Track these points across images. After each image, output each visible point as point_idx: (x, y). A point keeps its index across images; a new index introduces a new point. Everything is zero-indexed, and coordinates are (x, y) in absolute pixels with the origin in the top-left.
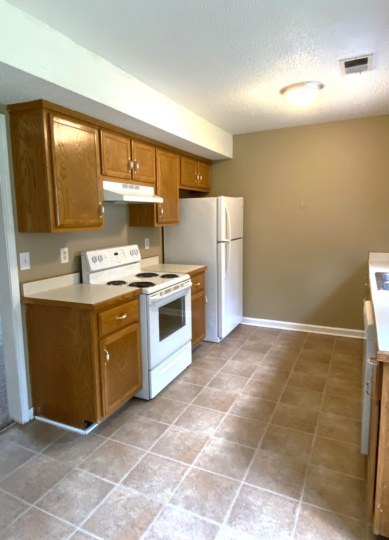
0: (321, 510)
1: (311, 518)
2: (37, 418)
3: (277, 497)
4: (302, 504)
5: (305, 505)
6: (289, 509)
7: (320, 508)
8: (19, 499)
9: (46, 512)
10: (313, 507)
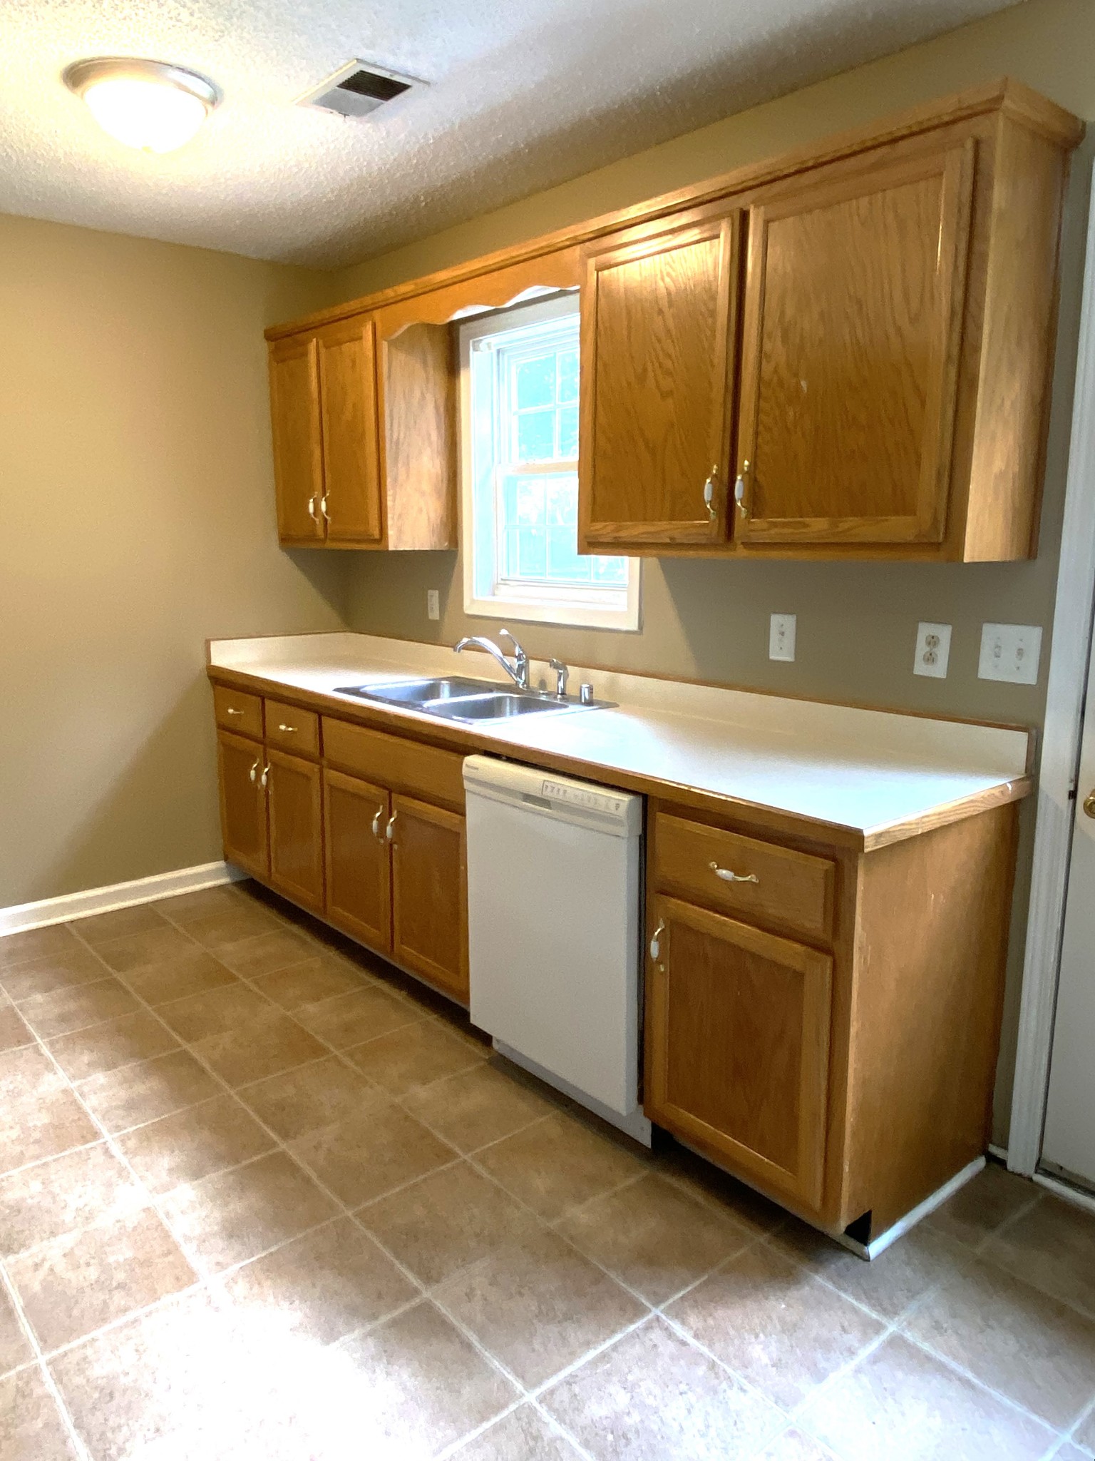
0: (697, 1290)
1: (711, 1322)
3: (621, 1349)
4: (666, 1312)
5: (670, 1307)
6: (668, 1348)
7: (689, 1288)
10: (682, 1298)
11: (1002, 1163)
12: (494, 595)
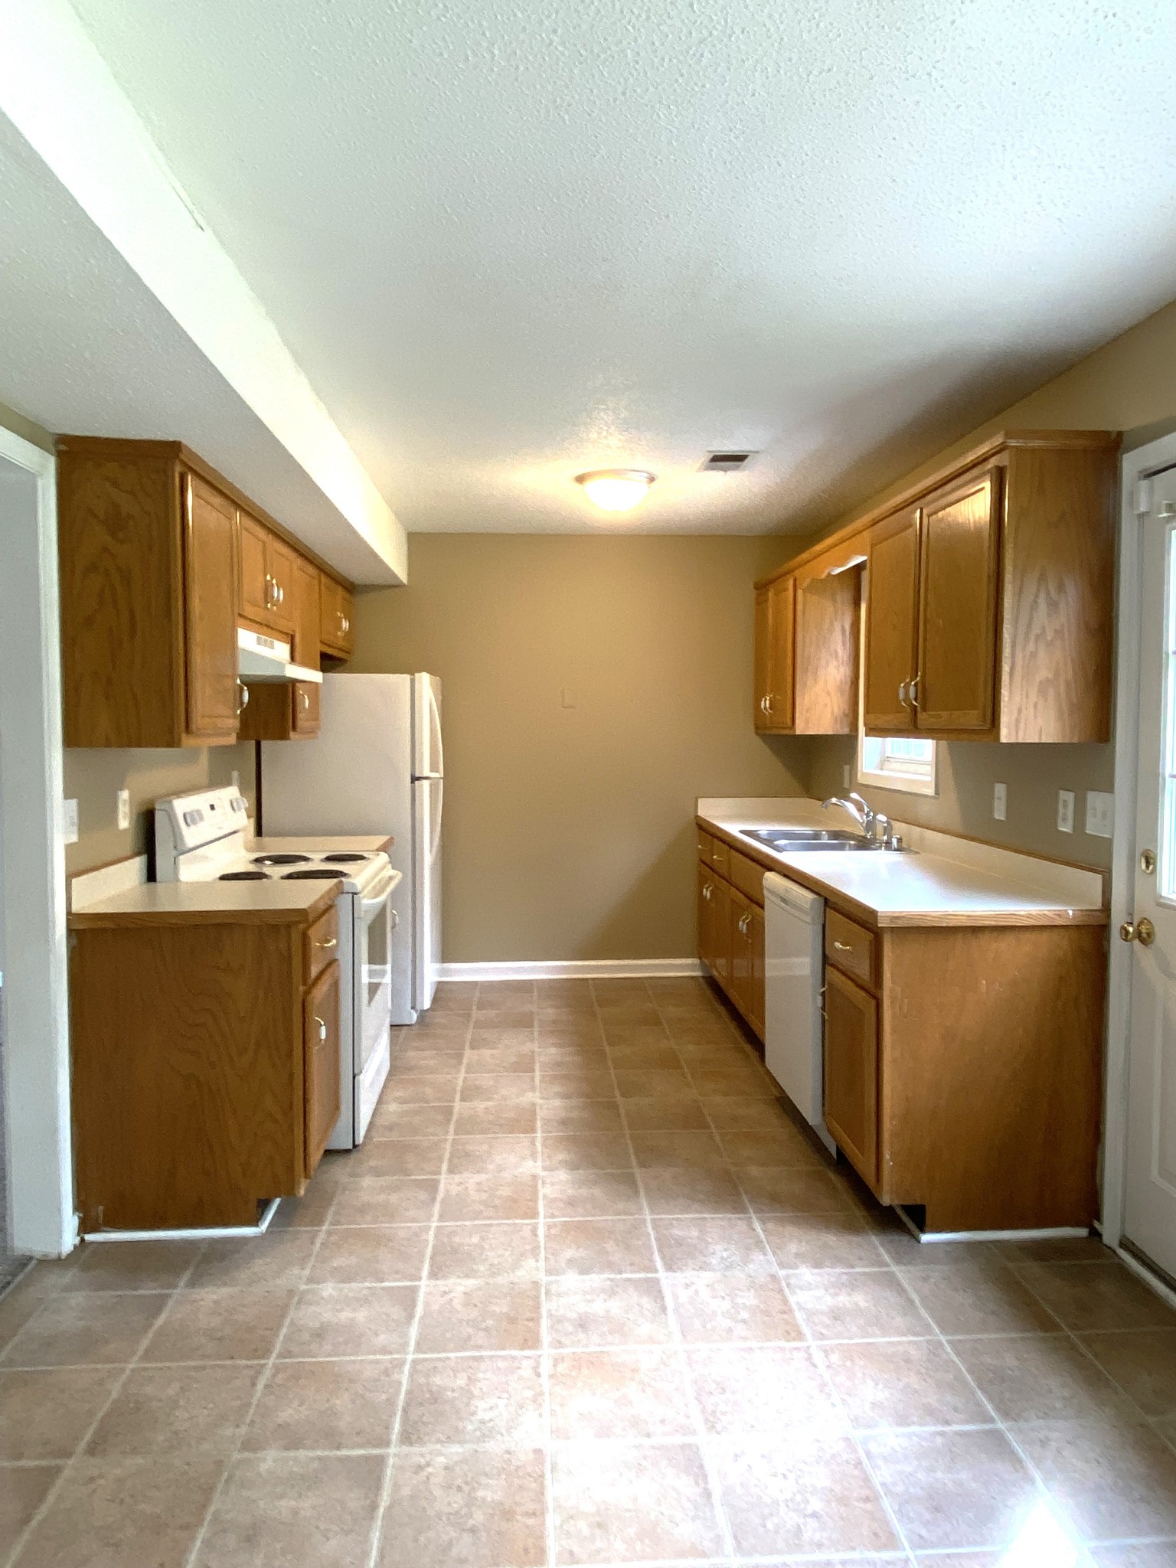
1: (780, 1229)
2: (89, 1237)
3: (715, 1219)
6: (742, 1228)
8: (229, 1362)
9: (314, 1360)
11: (1100, 1235)
12: (882, 769)
